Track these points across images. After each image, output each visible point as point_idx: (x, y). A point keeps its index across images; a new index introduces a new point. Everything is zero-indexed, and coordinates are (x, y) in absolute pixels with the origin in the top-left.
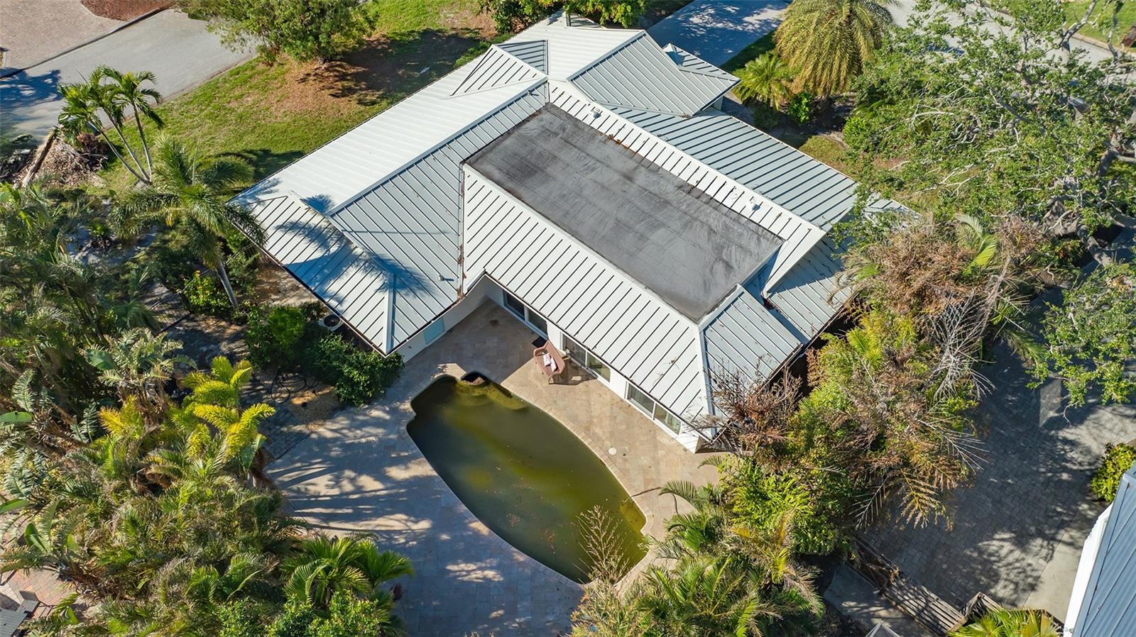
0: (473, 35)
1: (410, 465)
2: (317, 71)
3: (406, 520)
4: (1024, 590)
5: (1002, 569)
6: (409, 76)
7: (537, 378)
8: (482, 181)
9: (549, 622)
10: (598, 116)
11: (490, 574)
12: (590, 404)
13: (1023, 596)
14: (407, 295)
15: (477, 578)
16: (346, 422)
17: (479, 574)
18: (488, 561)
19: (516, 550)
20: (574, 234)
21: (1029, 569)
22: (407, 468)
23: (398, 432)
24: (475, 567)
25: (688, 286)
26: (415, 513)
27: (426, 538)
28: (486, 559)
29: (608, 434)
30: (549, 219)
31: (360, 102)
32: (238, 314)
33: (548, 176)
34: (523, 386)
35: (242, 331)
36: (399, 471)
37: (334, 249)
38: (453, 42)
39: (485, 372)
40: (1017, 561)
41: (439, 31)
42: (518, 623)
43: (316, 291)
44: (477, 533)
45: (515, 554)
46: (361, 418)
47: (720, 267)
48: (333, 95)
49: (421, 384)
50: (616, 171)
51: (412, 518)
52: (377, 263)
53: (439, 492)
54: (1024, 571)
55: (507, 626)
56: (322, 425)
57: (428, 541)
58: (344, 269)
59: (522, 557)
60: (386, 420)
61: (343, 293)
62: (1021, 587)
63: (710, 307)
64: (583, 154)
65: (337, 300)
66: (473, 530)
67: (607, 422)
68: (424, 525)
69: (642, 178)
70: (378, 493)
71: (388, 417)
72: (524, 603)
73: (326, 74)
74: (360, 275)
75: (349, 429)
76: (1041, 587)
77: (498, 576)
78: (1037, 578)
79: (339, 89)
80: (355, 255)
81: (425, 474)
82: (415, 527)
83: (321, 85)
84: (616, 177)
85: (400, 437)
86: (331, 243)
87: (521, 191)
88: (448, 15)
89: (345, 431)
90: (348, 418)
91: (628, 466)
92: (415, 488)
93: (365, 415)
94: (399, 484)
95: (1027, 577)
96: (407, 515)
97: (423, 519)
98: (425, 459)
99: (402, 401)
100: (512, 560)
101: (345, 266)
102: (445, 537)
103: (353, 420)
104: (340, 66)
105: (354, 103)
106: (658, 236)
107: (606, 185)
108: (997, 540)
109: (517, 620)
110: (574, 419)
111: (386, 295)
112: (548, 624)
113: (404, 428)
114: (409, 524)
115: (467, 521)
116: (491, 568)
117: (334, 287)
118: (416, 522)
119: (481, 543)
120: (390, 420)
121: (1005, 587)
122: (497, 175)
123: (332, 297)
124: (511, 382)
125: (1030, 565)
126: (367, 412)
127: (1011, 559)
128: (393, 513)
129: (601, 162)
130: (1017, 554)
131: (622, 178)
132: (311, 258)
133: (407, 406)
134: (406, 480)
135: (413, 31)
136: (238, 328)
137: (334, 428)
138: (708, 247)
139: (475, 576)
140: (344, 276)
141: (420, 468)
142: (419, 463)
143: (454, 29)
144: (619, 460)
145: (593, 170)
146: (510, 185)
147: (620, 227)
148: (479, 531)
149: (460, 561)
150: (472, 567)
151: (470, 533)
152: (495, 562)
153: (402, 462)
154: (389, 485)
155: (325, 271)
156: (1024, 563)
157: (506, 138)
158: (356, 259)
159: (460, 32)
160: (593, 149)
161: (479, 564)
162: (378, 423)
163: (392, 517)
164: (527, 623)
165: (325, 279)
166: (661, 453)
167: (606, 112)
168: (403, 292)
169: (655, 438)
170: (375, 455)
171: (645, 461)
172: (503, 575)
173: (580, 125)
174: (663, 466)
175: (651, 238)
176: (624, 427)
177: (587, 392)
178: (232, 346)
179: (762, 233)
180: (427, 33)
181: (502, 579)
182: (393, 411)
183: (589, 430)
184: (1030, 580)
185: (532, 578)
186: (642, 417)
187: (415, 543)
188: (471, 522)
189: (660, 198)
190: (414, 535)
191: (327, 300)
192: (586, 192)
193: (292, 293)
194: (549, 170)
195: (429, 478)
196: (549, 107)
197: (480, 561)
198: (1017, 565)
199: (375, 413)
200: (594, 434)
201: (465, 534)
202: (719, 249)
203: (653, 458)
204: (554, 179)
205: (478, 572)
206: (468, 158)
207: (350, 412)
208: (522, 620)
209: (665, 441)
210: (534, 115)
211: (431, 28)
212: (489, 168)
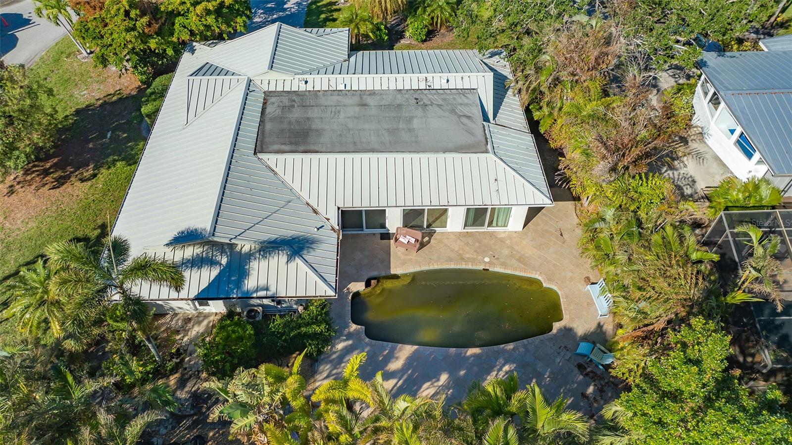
0: (119, 96)
1: (397, 355)
2: (17, 180)
3: (432, 384)
4: (693, 185)
5: (679, 183)
6: (102, 145)
7: (406, 255)
8: (281, 157)
9: (559, 363)
10: (306, 82)
11: (506, 368)
12: (449, 247)
13: (695, 187)
14: (308, 252)
15: (503, 376)
16: (328, 366)
17: (502, 373)
18: (498, 363)
19: (503, 345)
20: (373, 151)
21: (685, 175)
22: (397, 358)
23: (367, 344)
24: (496, 373)
25: (463, 138)
26: (433, 376)
27: (453, 383)
28: (496, 363)
29: (475, 254)
30: (349, 152)
31: (82, 180)
32: (170, 365)
33: (317, 130)
34: (404, 264)
35: (183, 375)
36: (394, 364)
37: (224, 261)
38: (108, 108)
39: (374, 274)
40: (679, 175)
41: (88, 106)
42: (548, 377)
43: (240, 295)
44: (475, 356)
45: (506, 347)
46: (334, 356)
47: (464, 120)
48: (53, 189)
49: (347, 309)
50: (353, 105)
51: (434, 380)
52: (269, 247)
53: (431, 354)
54: (685, 178)
55: (545, 384)
56: (315, 381)
57: (456, 383)
58: (247, 267)
59: (510, 346)
60: (351, 345)
61: (262, 282)
62: (691, 184)
63: (484, 142)
64: (322, 108)
65: (263, 289)
66: (472, 356)
67: (467, 248)
68: (444, 378)
69: (371, 101)
70: (398, 385)
71: (350, 342)
72: (539, 366)
73: (29, 178)
74: (264, 263)
75: (335, 368)
76: (696, 179)
77: (511, 365)
78: (691, 176)
79: (52, 182)
80: (246, 254)
81: (411, 352)
82: (440, 383)
83: (33, 187)
84: (357, 109)
85: (372, 346)
86: (218, 258)
87: (312, 148)
88: (82, 94)
89: (334, 372)
90: (327, 363)
91: (502, 260)
92: (415, 364)
93: (335, 353)
94: (403, 370)
95: (688, 179)
96: (429, 381)
97: (440, 375)
98: (401, 345)
99: (347, 326)
100: (508, 351)
101: (246, 265)
102: (462, 373)
103: (331, 362)
104: (34, 166)
105: (78, 184)
106: (416, 124)
107: (356, 115)
108: (664, 173)
109: (546, 376)
110: (450, 260)
111: (298, 261)
112: (560, 364)
113: (367, 340)
114: (436, 384)
115: (463, 355)
116: (504, 365)
117: (250, 283)
118: (438, 380)
119: (483, 358)
120: (354, 342)
121: (687, 189)
122: (287, 148)
123: (257, 291)
124: (396, 267)
125: (684, 174)
126: (334, 350)
127: (676, 176)
128: (420, 388)
129: (339, 106)
130: (676, 173)
131: (360, 107)
132: (212, 279)
133: (354, 327)
134: (405, 365)
135: (67, 116)
136: (177, 375)
137: (325, 375)
138: (447, 114)
139: (501, 376)
140: (251, 272)
141: (404, 352)
142: (401, 350)
143: (99, 99)
144: (495, 261)
145: (339, 112)
146: (302, 148)
147: (393, 132)
148: (475, 353)
149: (485, 376)
150: (494, 373)
151: (472, 358)
152: (502, 361)
153: (390, 357)
154: (399, 375)
155: (233, 278)
156: (681, 174)
157: (264, 126)
158: (249, 256)
159: (106, 99)
160: (323, 101)
161: (496, 369)
162: (348, 351)
163: (422, 390)
164: (551, 373)
165: (239, 284)
166: (508, 242)
167: (309, 77)
168: (305, 252)
169: (497, 238)
170: (370, 368)
171: (506, 252)
172: (513, 362)
173: (300, 93)
174: (516, 248)
175: (414, 127)
176: (477, 244)
177: (440, 241)
178: (187, 389)
179: (463, 92)
180: (78, 112)
181: (515, 365)
182: (349, 336)
183: (464, 259)
184: (690, 179)
185: (527, 350)
186: (480, 233)
187: (451, 391)
188: (466, 353)
189: (393, 105)
190: (446, 387)
191: (255, 295)
192: (351, 126)
193: (190, 325)
194: (313, 127)
195: (416, 351)
196: (268, 94)
197: (495, 366)
198: (680, 177)
199: (340, 346)
200: (468, 258)
201: (470, 362)
202: (453, 111)
203: (508, 247)
204: (324, 130)
205: (500, 373)
206: (255, 149)
207: (323, 359)
208: (548, 374)
209: (503, 235)
210: (265, 104)
211: (79, 107)
212: (276, 147)
